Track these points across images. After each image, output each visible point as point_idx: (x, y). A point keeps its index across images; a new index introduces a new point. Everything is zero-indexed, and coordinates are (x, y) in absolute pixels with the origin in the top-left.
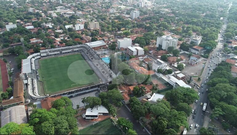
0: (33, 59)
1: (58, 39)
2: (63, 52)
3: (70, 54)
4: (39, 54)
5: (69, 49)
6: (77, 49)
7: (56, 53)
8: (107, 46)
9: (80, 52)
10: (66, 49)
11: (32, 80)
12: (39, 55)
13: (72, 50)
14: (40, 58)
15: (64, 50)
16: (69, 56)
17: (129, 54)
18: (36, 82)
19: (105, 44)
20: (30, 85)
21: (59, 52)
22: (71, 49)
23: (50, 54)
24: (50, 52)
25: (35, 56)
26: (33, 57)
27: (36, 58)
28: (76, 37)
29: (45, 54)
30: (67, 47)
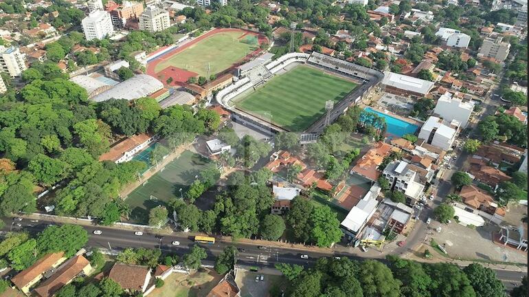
0: (294, 60)
2: (340, 69)
3: (346, 78)
4: (308, 55)
5: (353, 69)
7: (330, 65)
11: (249, 82)
12: (306, 58)
13: (355, 74)
14: (303, 63)
16: (337, 80)
18: (248, 87)
19: (424, 92)
20: (236, 85)
21: (333, 67)
22: (357, 70)
23: (321, 63)
26: (297, 58)
27: (299, 60)
29: (313, 61)
30: (353, 65)
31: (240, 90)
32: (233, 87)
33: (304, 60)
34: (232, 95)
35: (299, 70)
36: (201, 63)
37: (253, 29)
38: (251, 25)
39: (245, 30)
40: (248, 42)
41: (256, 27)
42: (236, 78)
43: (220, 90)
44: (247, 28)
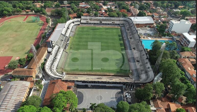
0: (72, 24)
1: (105, 7)
2: (103, 22)
3: (110, 26)
4: (79, 19)
5: (110, 20)
6: (119, 22)
7: (96, 22)
8: (155, 25)
9: (120, 26)
10: (107, 20)
11: (59, 48)
12: (79, 21)
13: (113, 23)
14: (79, 25)
15: (105, 20)
16: (107, 29)
17: (182, 43)
18: (61, 52)
19: (152, 22)
20: (53, 55)
21: (99, 22)
22: (113, 20)
23: (90, 22)
24: (91, 20)
25: (75, 22)
26: (73, 22)
27: (75, 23)
28: (124, 8)
29: (85, 22)
30: (109, 18)
31: (59, 57)
32: (51, 57)
33: (78, 23)
34: (56, 64)
35: (80, 30)
36: (8, 46)
37: (30, 13)
38: (27, 11)
39: (24, 15)
40: (33, 22)
41: (32, 11)
42: (50, 49)
43: (44, 64)
44: (25, 13)
